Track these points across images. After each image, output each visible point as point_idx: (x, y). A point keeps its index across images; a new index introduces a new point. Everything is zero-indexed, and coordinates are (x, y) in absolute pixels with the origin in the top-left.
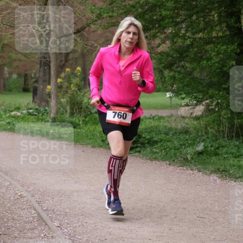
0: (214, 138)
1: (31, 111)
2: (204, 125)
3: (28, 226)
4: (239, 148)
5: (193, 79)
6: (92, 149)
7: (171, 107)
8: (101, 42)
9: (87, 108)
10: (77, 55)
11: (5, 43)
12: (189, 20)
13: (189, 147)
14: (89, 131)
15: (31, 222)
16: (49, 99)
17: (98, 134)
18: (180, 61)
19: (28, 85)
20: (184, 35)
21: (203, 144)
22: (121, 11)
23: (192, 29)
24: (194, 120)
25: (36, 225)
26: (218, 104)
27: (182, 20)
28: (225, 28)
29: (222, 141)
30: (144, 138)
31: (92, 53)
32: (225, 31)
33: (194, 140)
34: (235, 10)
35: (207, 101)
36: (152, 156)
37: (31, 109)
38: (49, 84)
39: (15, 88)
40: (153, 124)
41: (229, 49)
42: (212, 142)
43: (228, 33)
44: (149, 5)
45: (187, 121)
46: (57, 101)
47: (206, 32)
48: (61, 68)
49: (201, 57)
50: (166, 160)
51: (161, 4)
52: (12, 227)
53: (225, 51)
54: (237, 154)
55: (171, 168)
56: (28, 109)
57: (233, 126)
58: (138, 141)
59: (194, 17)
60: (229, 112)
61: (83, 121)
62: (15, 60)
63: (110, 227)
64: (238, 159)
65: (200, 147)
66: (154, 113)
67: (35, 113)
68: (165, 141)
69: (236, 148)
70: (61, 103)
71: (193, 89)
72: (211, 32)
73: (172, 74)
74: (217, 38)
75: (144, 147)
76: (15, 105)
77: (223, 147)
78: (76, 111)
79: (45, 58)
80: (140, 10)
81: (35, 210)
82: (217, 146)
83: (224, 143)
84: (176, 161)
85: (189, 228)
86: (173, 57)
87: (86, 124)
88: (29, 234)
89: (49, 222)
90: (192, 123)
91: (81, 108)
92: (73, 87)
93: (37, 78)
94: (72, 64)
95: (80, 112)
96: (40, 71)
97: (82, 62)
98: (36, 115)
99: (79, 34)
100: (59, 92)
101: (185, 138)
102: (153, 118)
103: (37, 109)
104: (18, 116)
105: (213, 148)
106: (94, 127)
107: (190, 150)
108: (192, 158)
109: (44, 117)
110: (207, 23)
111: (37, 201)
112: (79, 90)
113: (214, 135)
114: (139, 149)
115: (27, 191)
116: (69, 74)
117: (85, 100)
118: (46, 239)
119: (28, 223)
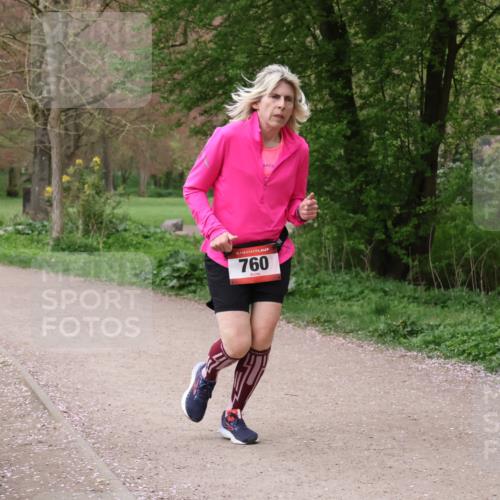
0: (311, 270)
1: (20, 227)
4: (350, 286)
8: (132, 118)
9: (111, 222)
10: (93, 139)
15: (21, 405)
16: (49, 209)
19: (15, 186)
21: (294, 279)
22: (163, 68)
25: (29, 409)
28: (327, 97)
29: (323, 275)
30: (202, 269)
31: (118, 134)
32: (328, 101)
34: (343, 69)
37: (20, 224)
38: (50, 184)
41: (334, 130)
42: (308, 277)
43: (332, 104)
44: (208, 59)
46: (61, 212)
48: (68, 159)
51: (227, 59)
53: (328, 133)
54: (348, 294)
56: (16, 224)
57: (340, 250)
58: (192, 275)
60: (334, 229)
61: (104, 243)
63: (148, 412)
64: (349, 303)
67: (27, 231)
69: (346, 286)
70: (68, 214)
75: (202, 284)
77: (325, 284)
78: (93, 227)
79: (42, 142)
80: (193, 67)
82: (317, 282)
83: (327, 278)
87: (109, 248)
88: (18, 425)
89: (49, 404)
91: (101, 223)
92: (88, 190)
93: (31, 175)
94: (86, 153)
95: (99, 229)
96: (34, 163)
97: (102, 150)
98: (28, 234)
100: (65, 197)
103: (30, 224)
105: (309, 286)
109: (41, 237)
111: (30, 372)
112: (97, 193)
113: (312, 266)
114: (193, 288)
115: (13, 355)
116: (81, 168)
117: (108, 210)
118: (45, 432)
119: (15, 405)
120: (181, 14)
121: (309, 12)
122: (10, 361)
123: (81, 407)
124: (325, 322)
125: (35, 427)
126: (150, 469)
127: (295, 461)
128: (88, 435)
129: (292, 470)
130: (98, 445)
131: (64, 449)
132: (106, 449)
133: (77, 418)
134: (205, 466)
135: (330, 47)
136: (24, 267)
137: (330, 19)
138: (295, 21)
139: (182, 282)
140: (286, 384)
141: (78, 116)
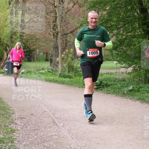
0: (137, 83)
1: (49, 70)
2: (132, 77)
3: (48, 126)
5: (127, 54)
6: (78, 88)
7: (116, 68)
9: (76, 69)
10: (71, 44)
11: (37, 38)
12: (124, 27)
13: (125, 87)
14: (77, 80)
15: (50, 124)
16: (58, 65)
17: (81, 81)
18: (120, 46)
19: (48, 58)
20: (122, 34)
21: (132, 86)
23: (126, 31)
24: (127, 74)
25: (52, 125)
26: (139, 67)
27: (121, 27)
28: (141, 30)
29: (141, 85)
30: (104, 83)
32: (142, 32)
33: (128, 84)
34: (146, 22)
35: (134, 66)
36: (107, 92)
37: (49, 69)
38: (58, 57)
39: (42, 59)
40: (108, 77)
42: (136, 85)
43: (143, 33)
44: (105, 20)
45: (124, 75)
46: (61, 66)
47: (132, 32)
48: (64, 49)
49: (131, 44)
50: (114, 94)
51: (111, 19)
52: (41, 126)
55: (117, 98)
57: (146, 77)
58: (101, 85)
59: (127, 25)
60: (144, 71)
61: (74, 75)
62: (42, 46)
63: (88, 126)
65: (131, 88)
66: (108, 71)
68: (114, 85)
70: (63, 66)
71: (127, 60)
72: (135, 32)
73: (116, 52)
74: (138, 35)
75: (104, 87)
76: (42, 67)
77: (142, 88)
78: (71, 70)
79: (56, 45)
80: (101, 22)
81: (51, 118)
82: (139, 87)
83: (142, 86)
84: (119, 94)
85: (126, 127)
86: (117, 44)
87: (76, 76)
88: (49, 130)
89: (58, 124)
90: (127, 76)
91: (73, 69)
92: (69, 59)
93: (52, 55)
94: (69, 48)
95: (73, 71)
96: (53, 51)
97: (73, 47)
98: (52, 72)
99: (72, 34)
100: (63, 61)
101: (123, 83)
102: (108, 73)
103: (52, 69)
104: (43, 73)
105: (137, 88)
106: (79, 78)
107: (126, 89)
108: (127, 93)
109: (55, 73)
110: (133, 28)
111: (52, 114)
112: (72, 60)
113: (137, 82)
114: (101, 89)
115: (47, 109)
116: (67, 52)
117: (75, 65)
118: (57, 132)
119: (48, 124)
120: (97, 6)
121: (136, 5)
122: (47, 110)
123: (67, 125)
124: (142, 99)
125: (54, 131)
126: (89, 144)
127: (133, 142)
128: (70, 133)
129: (132, 145)
130: (73, 136)
131: (63, 137)
132: (75, 138)
133: (66, 128)
134: (105, 143)
135: (142, 16)
136: (50, 82)
137: (142, 7)
138: (131, 8)
139: (98, 87)
140: (130, 118)
141: (66, 37)
